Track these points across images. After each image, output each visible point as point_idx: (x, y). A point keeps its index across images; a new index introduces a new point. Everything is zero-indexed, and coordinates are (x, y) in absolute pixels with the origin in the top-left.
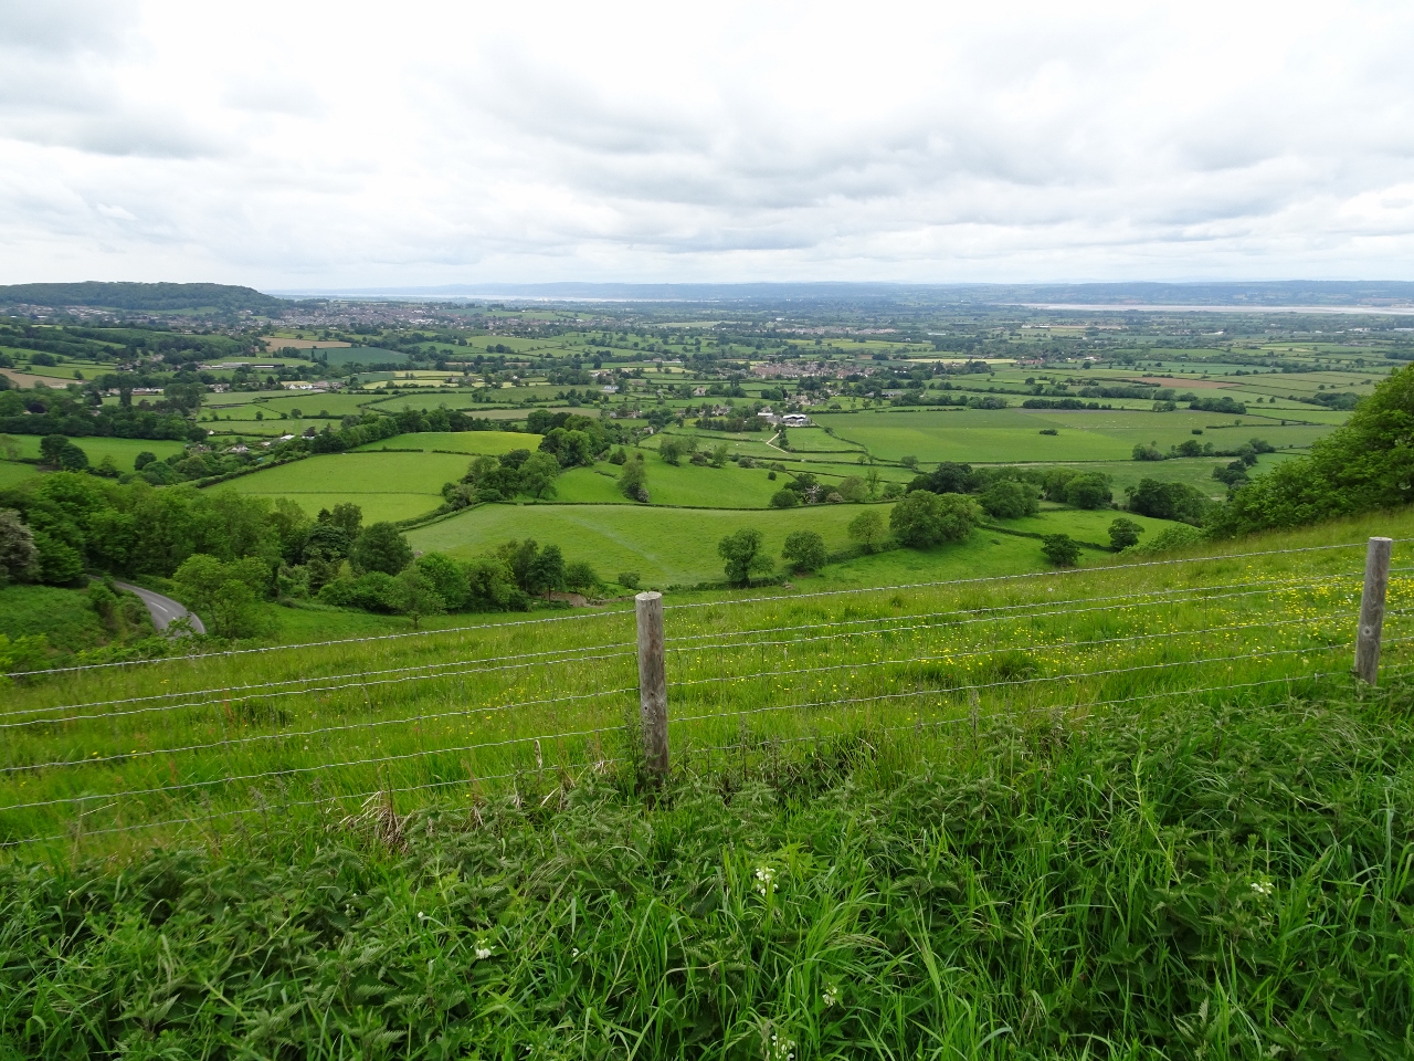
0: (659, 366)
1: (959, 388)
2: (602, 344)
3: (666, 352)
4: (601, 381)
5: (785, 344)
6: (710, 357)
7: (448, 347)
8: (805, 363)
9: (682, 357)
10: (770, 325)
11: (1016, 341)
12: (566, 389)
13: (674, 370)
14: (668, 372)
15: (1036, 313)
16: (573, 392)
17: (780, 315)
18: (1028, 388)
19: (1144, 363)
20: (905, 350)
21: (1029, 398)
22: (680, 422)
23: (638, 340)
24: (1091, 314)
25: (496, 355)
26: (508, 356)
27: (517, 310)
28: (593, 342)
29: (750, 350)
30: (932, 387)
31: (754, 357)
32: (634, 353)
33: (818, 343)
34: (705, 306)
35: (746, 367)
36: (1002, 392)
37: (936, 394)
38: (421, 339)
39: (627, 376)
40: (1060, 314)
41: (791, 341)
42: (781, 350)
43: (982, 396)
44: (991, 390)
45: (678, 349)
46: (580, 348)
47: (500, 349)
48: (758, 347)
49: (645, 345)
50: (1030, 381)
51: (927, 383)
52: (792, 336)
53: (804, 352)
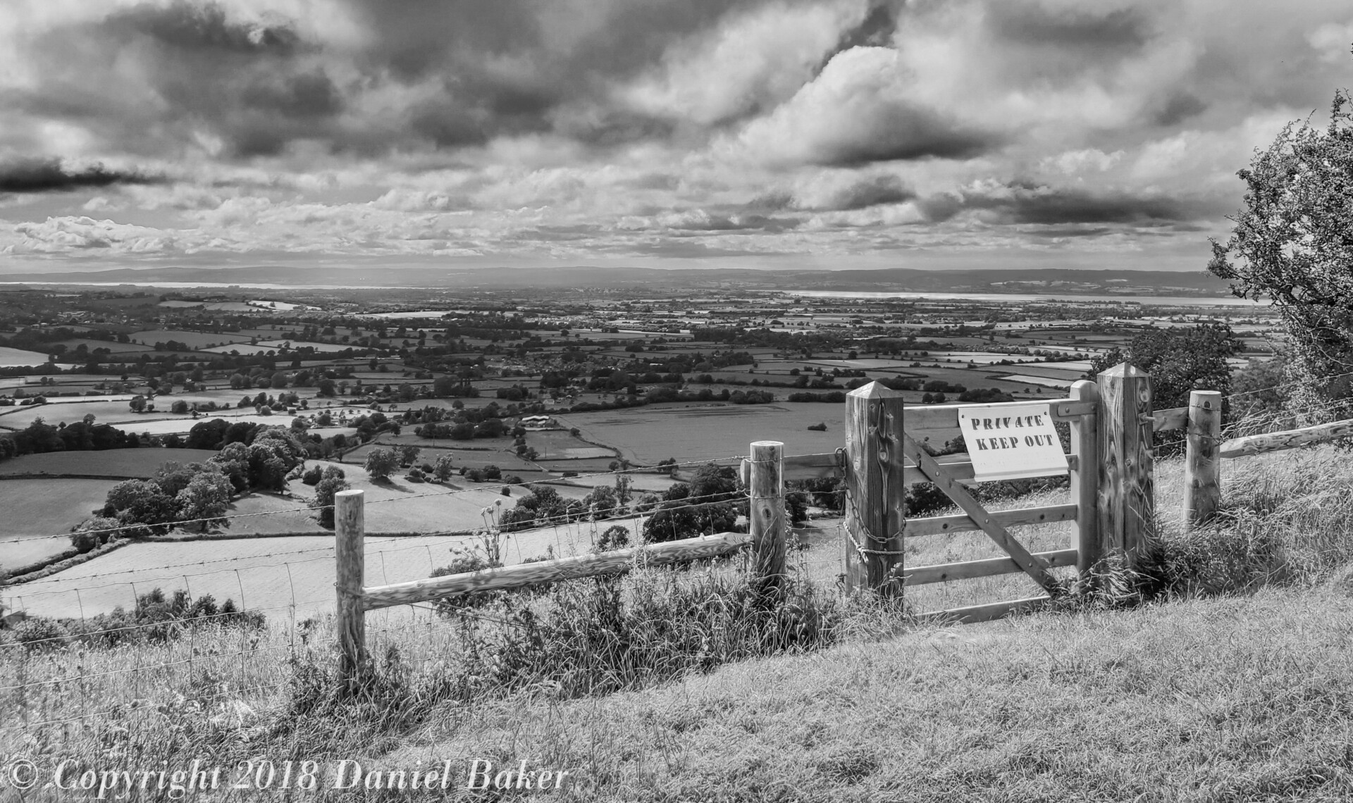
1: (720, 382)
5: (528, 335)
6: (436, 351)
7: (103, 345)
8: (548, 357)
10: (509, 314)
16: (262, 396)
17: (522, 303)
18: (793, 380)
19: (911, 353)
20: (662, 340)
21: (795, 391)
22: (396, 429)
23: (348, 332)
25: (167, 354)
26: (181, 355)
27: (197, 299)
29: (486, 343)
30: (691, 381)
31: (490, 350)
32: (343, 348)
33: (565, 334)
34: (434, 294)
36: (767, 384)
37: (697, 389)
38: (71, 336)
39: (332, 376)
40: (824, 302)
41: (533, 333)
42: (522, 342)
43: (745, 390)
44: (755, 383)
45: (399, 343)
46: (276, 343)
47: (172, 346)
48: (495, 340)
49: (357, 339)
50: (795, 372)
51: (686, 376)
52: (535, 326)
53: (548, 344)
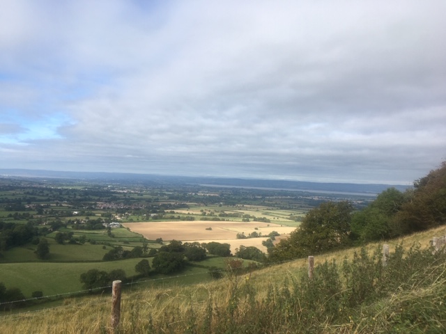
0: (57, 203)
1: (177, 213)
2: (32, 194)
3: (61, 198)
4: (30, 209)
5: (112, 196)
6: (80, 200)
8: (119, 203)
9: (68, 200)
10: (105, 188)
11: (196, 197)
12: (13, 213)
13: (63, 205)
14: (61, 206)
15: (203, 188)
16: (17, 214)
17: (110, 185)
18: (201, 213)
19: (239, 206)
20: (158, 199)
21: (202, 217)
23: (48, 192)
24: (221, 189)
28: (28, 193)
30: (167, 213)
31: (99, 200)
32: (47, 198)
33: (125, 196)
34: (79, 180)
35: (95, 204)
36: (193, 214)
37: (170, 215)
39: (42, 207)
40: (211, 188)
41: (114, 195)
42: (110, 198)
43: (185, 216)
44: (189, 214)
45: (66, 197)
46: (22, 196)
48: (100, 197)
49: (51, 195)
51: (166, 211)
52: (114, 193)
53: (119, 199)
